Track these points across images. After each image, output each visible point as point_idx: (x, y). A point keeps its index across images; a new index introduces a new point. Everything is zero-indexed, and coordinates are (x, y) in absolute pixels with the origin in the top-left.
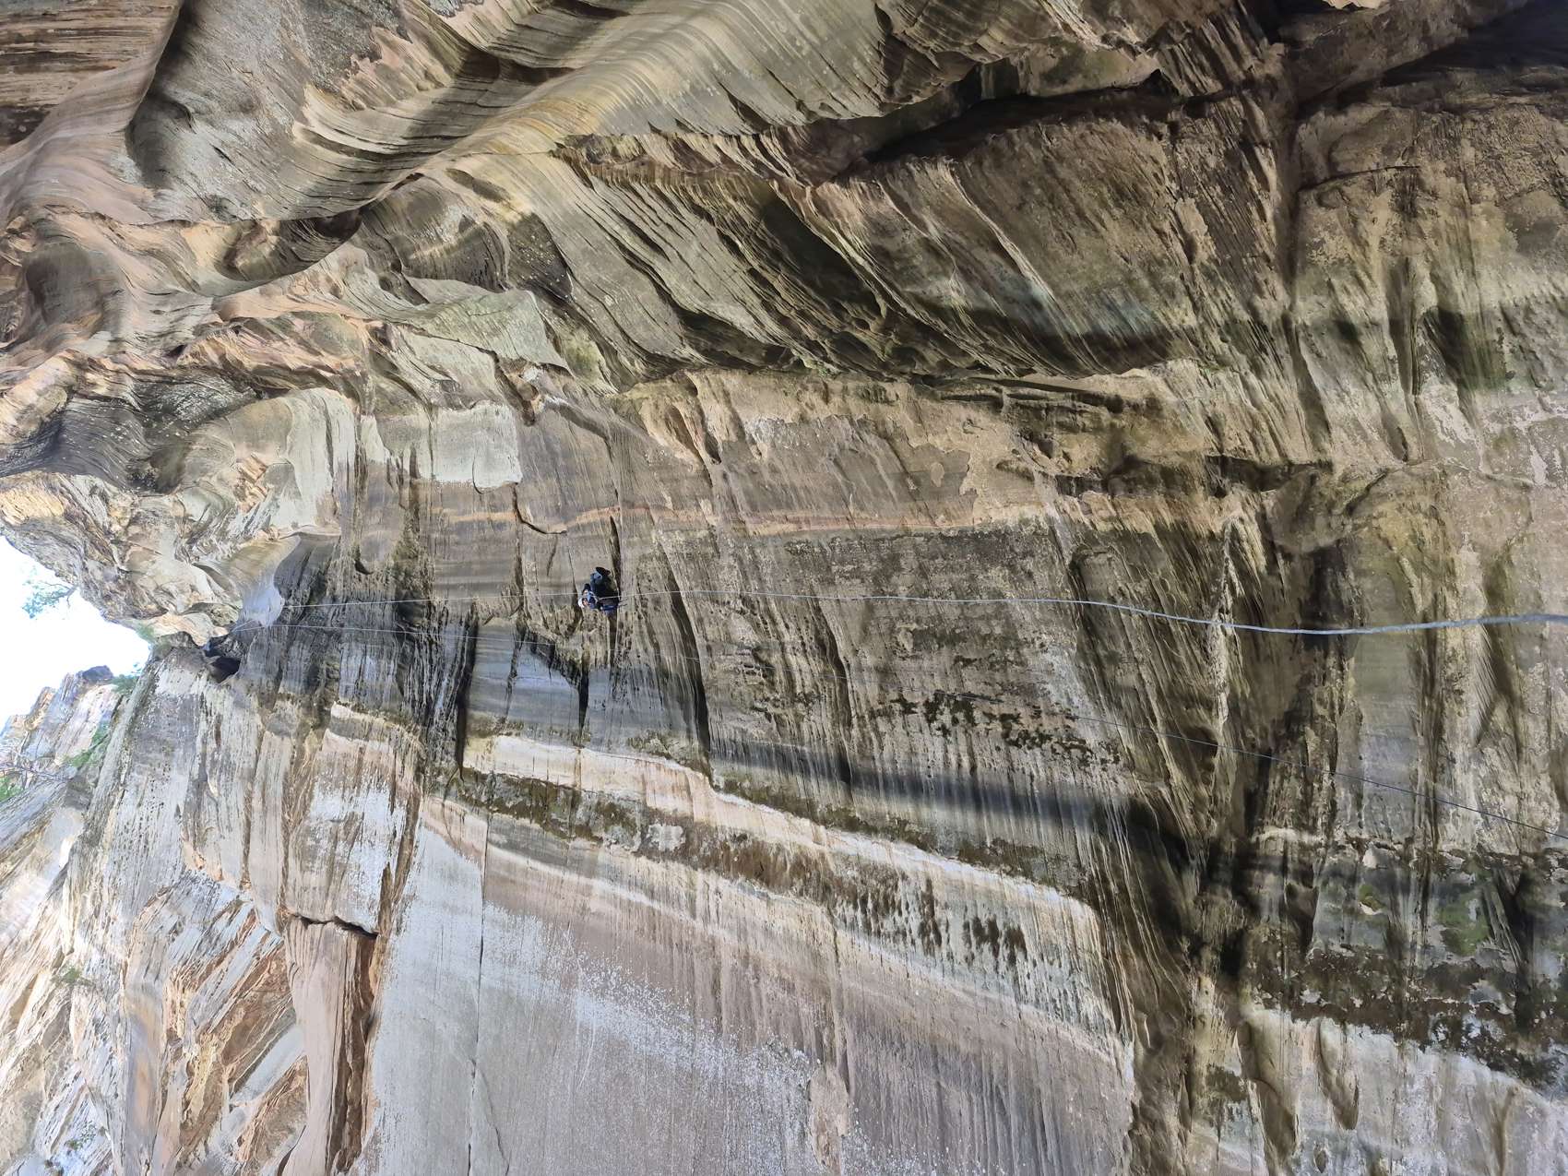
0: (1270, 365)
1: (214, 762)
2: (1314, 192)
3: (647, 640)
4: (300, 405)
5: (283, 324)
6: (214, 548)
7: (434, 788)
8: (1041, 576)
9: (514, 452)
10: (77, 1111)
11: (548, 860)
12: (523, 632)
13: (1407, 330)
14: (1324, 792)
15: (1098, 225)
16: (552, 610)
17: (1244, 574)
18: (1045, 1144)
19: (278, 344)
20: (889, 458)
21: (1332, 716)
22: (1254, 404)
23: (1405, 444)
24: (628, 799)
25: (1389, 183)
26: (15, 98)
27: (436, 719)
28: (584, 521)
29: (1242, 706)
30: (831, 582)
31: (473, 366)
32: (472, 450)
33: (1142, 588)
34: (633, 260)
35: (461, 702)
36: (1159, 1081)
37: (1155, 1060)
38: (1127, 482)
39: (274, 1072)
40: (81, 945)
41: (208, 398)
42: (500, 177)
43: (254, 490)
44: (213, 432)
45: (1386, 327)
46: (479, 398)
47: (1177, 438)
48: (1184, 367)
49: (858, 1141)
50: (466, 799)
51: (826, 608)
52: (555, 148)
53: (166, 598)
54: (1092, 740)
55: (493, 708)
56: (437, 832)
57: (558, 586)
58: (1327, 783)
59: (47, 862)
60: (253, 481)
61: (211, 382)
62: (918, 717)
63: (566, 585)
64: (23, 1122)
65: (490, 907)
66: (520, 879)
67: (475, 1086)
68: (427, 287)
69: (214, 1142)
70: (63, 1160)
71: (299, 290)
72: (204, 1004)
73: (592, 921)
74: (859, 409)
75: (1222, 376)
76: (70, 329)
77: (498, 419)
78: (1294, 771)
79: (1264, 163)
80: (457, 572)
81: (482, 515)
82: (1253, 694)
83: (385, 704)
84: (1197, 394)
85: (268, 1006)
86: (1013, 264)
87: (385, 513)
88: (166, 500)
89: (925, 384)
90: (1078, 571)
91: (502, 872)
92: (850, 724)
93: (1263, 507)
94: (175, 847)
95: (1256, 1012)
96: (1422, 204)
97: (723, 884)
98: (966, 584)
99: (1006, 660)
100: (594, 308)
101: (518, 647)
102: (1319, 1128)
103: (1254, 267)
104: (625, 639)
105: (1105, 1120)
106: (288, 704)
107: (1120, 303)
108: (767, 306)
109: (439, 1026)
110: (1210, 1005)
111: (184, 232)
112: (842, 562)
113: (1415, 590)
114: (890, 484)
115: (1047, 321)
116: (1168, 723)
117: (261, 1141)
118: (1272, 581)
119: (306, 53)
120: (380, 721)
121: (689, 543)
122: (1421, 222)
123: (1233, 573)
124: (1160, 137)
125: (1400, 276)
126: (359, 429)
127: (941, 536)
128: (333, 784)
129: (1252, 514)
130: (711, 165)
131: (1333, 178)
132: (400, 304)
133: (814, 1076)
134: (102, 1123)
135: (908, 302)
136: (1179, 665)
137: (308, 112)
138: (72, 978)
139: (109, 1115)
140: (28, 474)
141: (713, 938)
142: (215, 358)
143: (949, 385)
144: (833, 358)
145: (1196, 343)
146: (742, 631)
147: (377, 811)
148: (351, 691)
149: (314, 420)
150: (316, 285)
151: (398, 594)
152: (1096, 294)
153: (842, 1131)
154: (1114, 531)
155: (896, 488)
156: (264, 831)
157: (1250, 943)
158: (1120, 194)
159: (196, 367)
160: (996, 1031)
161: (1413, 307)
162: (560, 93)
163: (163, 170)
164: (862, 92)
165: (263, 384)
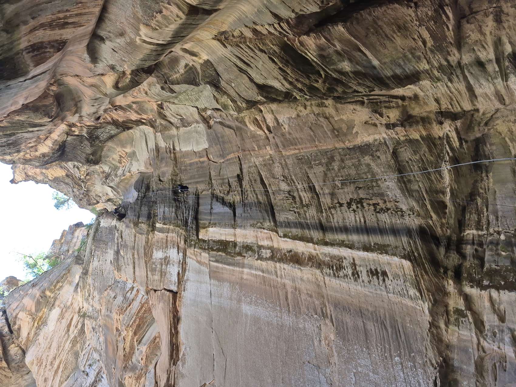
0: (455, 79)
1: (121, 245)
2: (466, 19)
3: (253, 193)
4: (136, 132)
5: (130, 106)
6: (114, 180)
7: (191, 246)
8: (383, 157)
9: (205, 138)
10: (90, 356)
11: (229, 264)
12: (213, 194)
13: (502, 61)
14: (485, 217)
15: (393, 39)
16: (222, 187)
17: (452, 149)
18: (401, 337)
19: (128, 113)
20: (327, 124)
21: (486, 192)
22: (451, 92)
23: (504, 100)
24: (252, 243)
25: (492, 13)
26: (58, 38)
27: (189, 224)
28: (230, 157)
29: (455, 192)
30: (312, 167)
31: (190, 112)
32: (192, 140)
33: (417, 157)
34: (241, 70)
35: (196, 218)
36: (437, 313)
37: (435, 307)
38: (409, 123)
39: (150, 337)
40: (86, 305)
41: (108, 132)
42: (197, 49)
43: (124, 160)
44: (110, 144)
45: (494, 61)
46: (193, 122)
47: (425, 107)
48: (426, 83)
49: (338, 341)
50: (201, 248)
51: (311, 176)
52: (214, 37)
53: (99, 198)
54: (404, 208)
55: (206, 220)
56: (193, 259)
57: (223, 179)
58: (485, 214)
59: (72, 282)
60: (123, 157)
61: (109, 127)
62: (345, 207)
63: (225, 179)
64: (75, 360)
65: (212, 281)
66: (221, 271)
67: (213, 336)
68: (176, 88)
69: (134, 360)
70: (88, 370)
71: (135, 94)
72: (126, 319)
73: (245, 282)
74: (316, 110)
75: (439, 84)
76: (67, 113)
77: (199, 129)
78: (474, 212)
79: (448, 12)
80: (191, 178)
81: (197, 160)
82: (458, 188)
83: (173, 222)
84: (430, 91)
85: (146, 318)
86: (365, 55)
87: (166, 163)
88: (97, 167)
89: (338, 99)
90: (395, 154)
91: (215, 269)
92: (322, 212)
93: (456, 126)
94: (111, 273)
95: (468, 289)
96: (504, 18)
97: (286, 266)
98: (357, 163)
99: (373, 186)
100: (228, 87)
101: (212, 200)
102: (493, 324)
103: (447, 46)
104: (246, 193)
105: (420, 327)
106: (143, 225)
107: (402, 64)
108: (285, 79)
109: (200, 318)
110: (452, 288)
111: (103, 78)
112: (315, 161)
113: (511, 148)
114: (329, 133)
115: (378, 72)
116: (430, 200)
117: (148, 359)
118: (462, 150)
119: (140, 14)
120: (172, 227)
121: (264, 161)
122: (504, 24)
123: (448, 149)
124: (411, 7)
125: (498, 43)
126: (156, 137)
127: (348, 148)
128: (159, 248)
129: (453, 129)
130: (264, 35)
131: (472, 14)
132: (167, 94)
133: (322, 323)
134: (98, 358)
135: (332, 71)
136: (432, 181)
137: (141, 33)
138: (84, 316)
139: (100, 355)
140: (54, 163)
141: (284, 283)
142: (110, 119)
143: (346, 99)
144: (308, 94)
145: (429, 74)
146: (284, 186)
147: (174, 254)
148: (161, 219)
149: (141, 136)
150: (140, 92)
151: (173, 188)
152: (394, 62)
153: (333, 339)
154: (406, 139)
155: (331, 134)
156: (139, 265)
157: (464, 268)
158: (399, 28)
159: (104, 122)
160: (381, 303)
161: (503, 53)
162: (216, 18)
163: (96, 58)
164: (313, 4)
165: (125, 126)
